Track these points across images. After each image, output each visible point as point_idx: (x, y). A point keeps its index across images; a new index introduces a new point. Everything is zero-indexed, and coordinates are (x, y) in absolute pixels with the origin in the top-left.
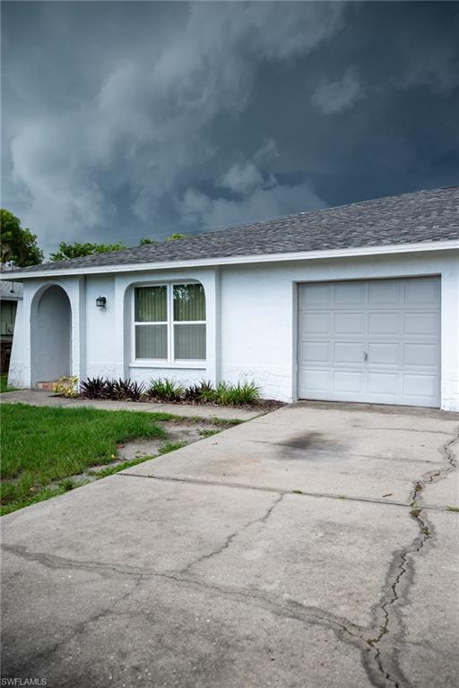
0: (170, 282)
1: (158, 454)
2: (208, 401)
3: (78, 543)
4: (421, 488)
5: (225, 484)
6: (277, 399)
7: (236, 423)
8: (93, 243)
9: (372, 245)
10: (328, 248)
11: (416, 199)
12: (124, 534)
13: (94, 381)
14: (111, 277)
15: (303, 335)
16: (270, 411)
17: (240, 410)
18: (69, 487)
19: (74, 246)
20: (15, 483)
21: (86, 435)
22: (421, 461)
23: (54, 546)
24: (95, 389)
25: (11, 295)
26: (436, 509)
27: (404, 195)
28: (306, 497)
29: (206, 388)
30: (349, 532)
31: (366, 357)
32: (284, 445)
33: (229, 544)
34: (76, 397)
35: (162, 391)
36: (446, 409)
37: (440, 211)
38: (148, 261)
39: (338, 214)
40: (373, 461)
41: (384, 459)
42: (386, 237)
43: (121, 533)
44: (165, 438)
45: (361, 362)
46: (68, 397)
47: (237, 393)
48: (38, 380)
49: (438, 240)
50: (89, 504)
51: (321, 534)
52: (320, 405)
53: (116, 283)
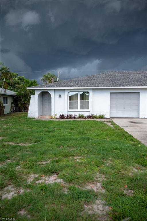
0: (79, 91)
24: (62, 117)
45: (123, 109)
48: (39, 115)
53: (65, 91)
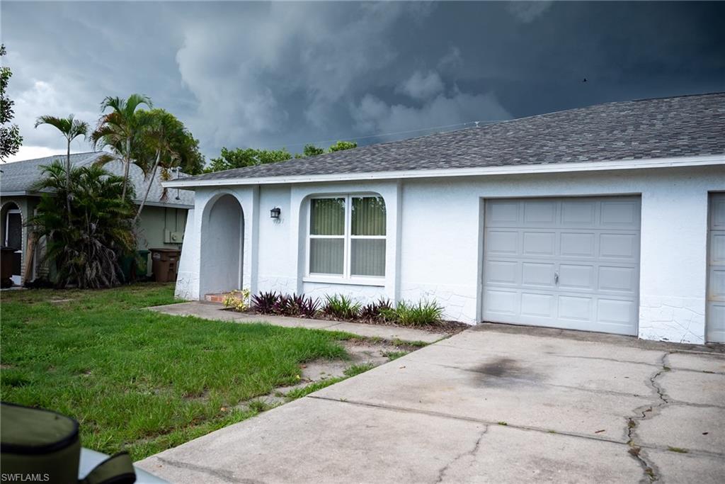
0: (348, 194)
1: (344, 376)
2: (387, 320)
3: (285, 470)
4: (635, 425)
5: (423, 412)
6: (460, 321)
7: (420, 345)
8: (255, 150)
9: (568, 162)
10: (520, 163)
11: (608, 112)
12: (329, 463)
13: (267, 295)
14: (287, 187)
15: (489, 254)
16: (454, 334)
17: (422, 332)
18: (261, 409)
19: (236, 151)
20: (203, 401)
21: (269, 352)
22: (629, 395)
23: (261, 472)
24: (267, 304)
25: (177, 201)
26: (656, 448)
27: (594, 107)
28: (512, 429)
29: (384, 306)
30: (567, 470)
31: (557, 280)
32: (477, 371)
33: (443, 478)
34: (247, 311)
35: (337, 308)
36: (644, 338)
37: (637, 126)
38: (327, 172)
39: (524, 126)
40: (577, 392)
41: (588, 390)
42: (581, 153)
43: (327, 460)
44: (348, 359)
45: (550, 285)
46: (239, 311)
47: (418, 312)
48: (207, 292)
49: (641, 158)
50: (286, 428)
51: (538, 471)
52: (506, 328)
53: (292, 194)
